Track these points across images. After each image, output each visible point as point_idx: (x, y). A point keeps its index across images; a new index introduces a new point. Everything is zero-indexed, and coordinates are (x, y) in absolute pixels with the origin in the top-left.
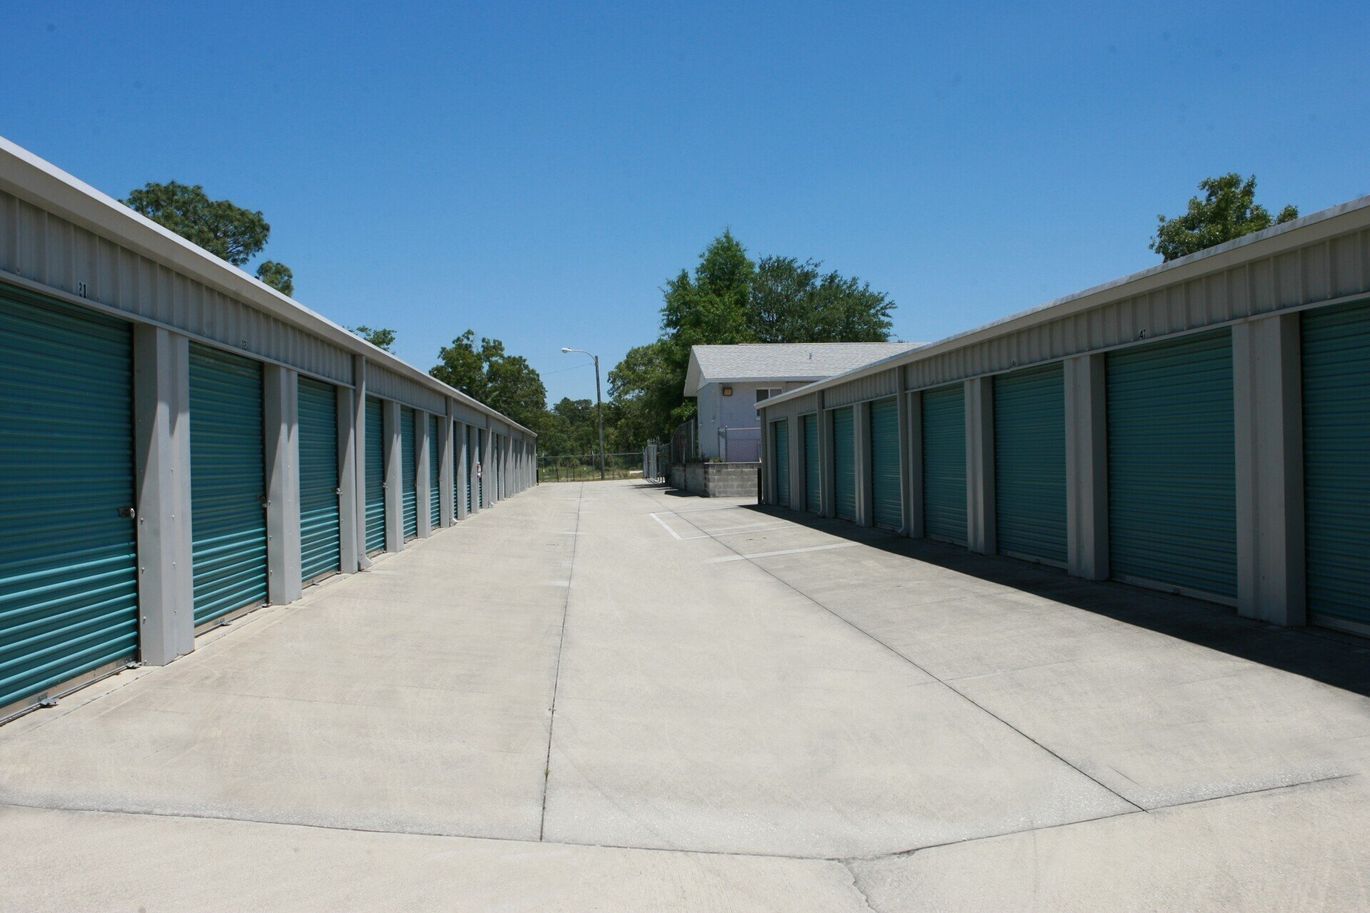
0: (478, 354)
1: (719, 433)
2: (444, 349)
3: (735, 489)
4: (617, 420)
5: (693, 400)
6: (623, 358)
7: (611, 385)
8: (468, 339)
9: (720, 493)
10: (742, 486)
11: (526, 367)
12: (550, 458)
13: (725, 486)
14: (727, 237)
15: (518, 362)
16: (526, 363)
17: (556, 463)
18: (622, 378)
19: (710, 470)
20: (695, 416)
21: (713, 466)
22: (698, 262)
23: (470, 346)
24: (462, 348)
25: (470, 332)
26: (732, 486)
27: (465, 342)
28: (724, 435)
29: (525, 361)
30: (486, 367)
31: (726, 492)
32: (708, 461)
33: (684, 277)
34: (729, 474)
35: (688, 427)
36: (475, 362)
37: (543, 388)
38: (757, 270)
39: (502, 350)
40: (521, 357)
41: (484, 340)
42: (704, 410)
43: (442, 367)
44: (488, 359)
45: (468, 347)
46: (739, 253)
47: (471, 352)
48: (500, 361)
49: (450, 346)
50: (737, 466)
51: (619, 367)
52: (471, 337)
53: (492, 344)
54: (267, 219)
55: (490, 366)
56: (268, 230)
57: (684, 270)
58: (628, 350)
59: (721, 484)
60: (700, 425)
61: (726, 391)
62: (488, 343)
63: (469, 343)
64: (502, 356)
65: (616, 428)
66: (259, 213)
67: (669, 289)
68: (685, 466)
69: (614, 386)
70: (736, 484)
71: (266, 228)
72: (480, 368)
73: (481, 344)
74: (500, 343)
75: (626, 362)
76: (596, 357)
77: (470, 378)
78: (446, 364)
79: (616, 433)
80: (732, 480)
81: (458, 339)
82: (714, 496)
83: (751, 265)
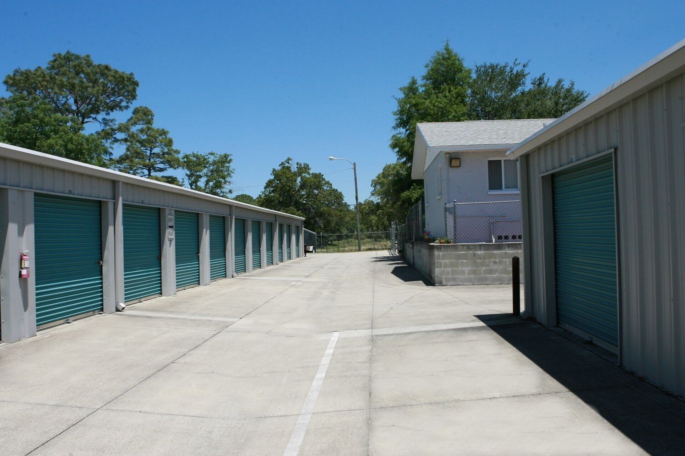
0: (294, 172)
1: (446, 209)
2: (274, 170)
3: (467, 276)
4: (377, 211)
5: (420, 183)
6: (381, 171)
7: (373, 188)
8: (289, 163)
9: (447, 280)
10: (475, 272)
11: (324, 179)
12: (350, 234)
13: (453, 272)
14: (447, 49)
15: (318, 177)
16: (324, 177)
17: (352, 238)
18: (380, 183)
19: (436, 253)
20: (422, 197)
21: (439, 248)
22: (424, 72)
23: (290, 167)
24: (285, 169)
25: (289, 159)
26: (463, 272)
27: (287, 165)
28: (452, 211)
29: (322, 176)
30: (299, 179)
31: (454, 279)
32: (433, 241)
33: (414, 82)
34: (459, 257)
35: (417, 208)
36: (292, 176)
37: (343, 195)
38: (474, 76)
39: (309, 169)
40: (320, 173)
41: (297, 164)
42: (430, 191)
43: (272, 180)
44: (300, 175)
45: (288, 168)
46: (457, 62)
47: (290, 171)
48: (307, 176)
49: (278, 168)
50: (469, 248)
51: (378, 177)
52: (290, 162)
53: (303, 166)
54: (136, 78)
55: (301, 178)
56: (137, 85)
57: (413, 78)
58: (384, 166)
59: (449, 269)
60: (426, 205)
61: (453, 161)
62: (300, 165)
63: (289, 165)
64: (309, 174)
65: (376, 216)
66: (132, 74)
67: (401, 95)
68: (413, 244)
69: (375, 189)
70: (467, 269)
71: (136, 84)
72: (296, 181)
73: (296, 166)
74: (308, 166)
75: (383, 173)
76: (355, 164)
77: (289, 186)
78: (275, 178)
79: (376, 219)
80: (462, 264)
81: (282, 164)
82: (441, 284)
83: (469, 72)
